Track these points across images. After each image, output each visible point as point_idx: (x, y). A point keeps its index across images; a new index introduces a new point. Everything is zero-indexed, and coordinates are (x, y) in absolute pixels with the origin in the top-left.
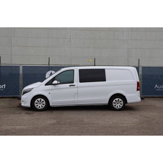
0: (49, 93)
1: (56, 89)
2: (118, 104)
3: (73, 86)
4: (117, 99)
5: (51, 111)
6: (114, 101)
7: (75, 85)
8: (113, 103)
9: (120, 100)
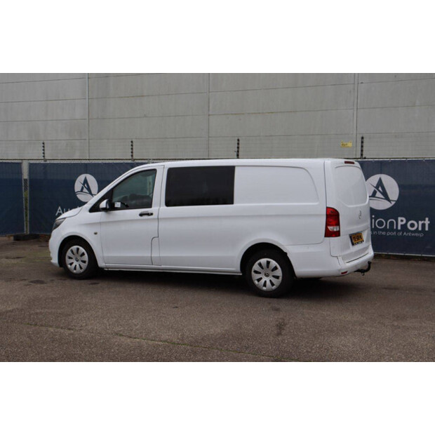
0: (96, 233)
1: (109, 222)
2: (267, 276)
3: (148, 214)
4: (263, 261)
5: (94, 281)
6: (256, 267)
7: (152, 214)
8: (253, 273)
9: (274, 263)
